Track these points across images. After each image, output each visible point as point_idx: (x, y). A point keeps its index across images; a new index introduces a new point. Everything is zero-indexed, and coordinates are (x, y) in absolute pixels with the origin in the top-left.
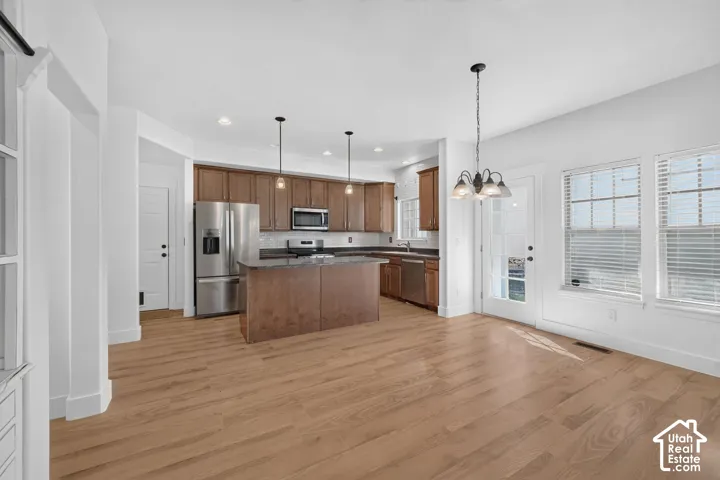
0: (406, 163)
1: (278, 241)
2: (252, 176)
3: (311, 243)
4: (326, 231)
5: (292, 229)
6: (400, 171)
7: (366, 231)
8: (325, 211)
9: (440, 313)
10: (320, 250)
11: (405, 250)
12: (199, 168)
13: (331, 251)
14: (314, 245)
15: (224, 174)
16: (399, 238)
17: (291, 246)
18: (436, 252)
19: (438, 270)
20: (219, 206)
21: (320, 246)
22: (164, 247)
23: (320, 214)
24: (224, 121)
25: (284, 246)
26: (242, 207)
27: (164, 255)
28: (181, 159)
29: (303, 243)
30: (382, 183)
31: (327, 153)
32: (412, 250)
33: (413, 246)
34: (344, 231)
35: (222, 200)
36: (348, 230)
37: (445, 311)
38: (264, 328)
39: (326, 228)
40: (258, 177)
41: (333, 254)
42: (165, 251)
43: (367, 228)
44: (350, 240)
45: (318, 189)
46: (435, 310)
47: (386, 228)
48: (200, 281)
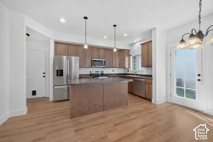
0: (135, 41)
1: (86, 71)
2: (77, 46)
3: (99, 72)
4: (104, 67)
5: (92, 67)
6: (132, 45)
7: (119, 68)
8: (104, 60)
9: (153, 102)
10: (102, 75)
11: (135, 75)
12: (56, 43)
13: (107, 75)
14: (100, 73)
15: (66, 45)
16: (132, 70)
17: (92, 73)
18: (151, 76)
19: (152, 84)
20: (65, 57)
21: (102, 73)
22: (44, 73)
23: (102, 61)
24: (63, 20)
25: (89, 73)
26: (73, 58)
27: (44, 76)
28: (49, 39)
29: (96, 72)
30: (125, 50)
31: (105, 37)
32: (137, 75)
33: (138, 73)
34: (111, 68)
35: (66, 55)
36: (112, 67)
37: (156, 101)
38: (78, 111)
39: (104, 66)
40: (79, 47)
41: (107, 76)
42: (44, 75)
43: (120, 67)
44: (113, 71)
45: (102, 51)
46: (151, 101)
47: (127, 67)
48: (56, 87)
